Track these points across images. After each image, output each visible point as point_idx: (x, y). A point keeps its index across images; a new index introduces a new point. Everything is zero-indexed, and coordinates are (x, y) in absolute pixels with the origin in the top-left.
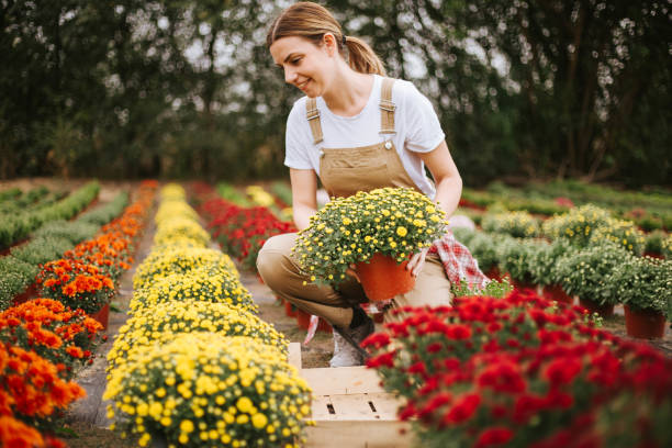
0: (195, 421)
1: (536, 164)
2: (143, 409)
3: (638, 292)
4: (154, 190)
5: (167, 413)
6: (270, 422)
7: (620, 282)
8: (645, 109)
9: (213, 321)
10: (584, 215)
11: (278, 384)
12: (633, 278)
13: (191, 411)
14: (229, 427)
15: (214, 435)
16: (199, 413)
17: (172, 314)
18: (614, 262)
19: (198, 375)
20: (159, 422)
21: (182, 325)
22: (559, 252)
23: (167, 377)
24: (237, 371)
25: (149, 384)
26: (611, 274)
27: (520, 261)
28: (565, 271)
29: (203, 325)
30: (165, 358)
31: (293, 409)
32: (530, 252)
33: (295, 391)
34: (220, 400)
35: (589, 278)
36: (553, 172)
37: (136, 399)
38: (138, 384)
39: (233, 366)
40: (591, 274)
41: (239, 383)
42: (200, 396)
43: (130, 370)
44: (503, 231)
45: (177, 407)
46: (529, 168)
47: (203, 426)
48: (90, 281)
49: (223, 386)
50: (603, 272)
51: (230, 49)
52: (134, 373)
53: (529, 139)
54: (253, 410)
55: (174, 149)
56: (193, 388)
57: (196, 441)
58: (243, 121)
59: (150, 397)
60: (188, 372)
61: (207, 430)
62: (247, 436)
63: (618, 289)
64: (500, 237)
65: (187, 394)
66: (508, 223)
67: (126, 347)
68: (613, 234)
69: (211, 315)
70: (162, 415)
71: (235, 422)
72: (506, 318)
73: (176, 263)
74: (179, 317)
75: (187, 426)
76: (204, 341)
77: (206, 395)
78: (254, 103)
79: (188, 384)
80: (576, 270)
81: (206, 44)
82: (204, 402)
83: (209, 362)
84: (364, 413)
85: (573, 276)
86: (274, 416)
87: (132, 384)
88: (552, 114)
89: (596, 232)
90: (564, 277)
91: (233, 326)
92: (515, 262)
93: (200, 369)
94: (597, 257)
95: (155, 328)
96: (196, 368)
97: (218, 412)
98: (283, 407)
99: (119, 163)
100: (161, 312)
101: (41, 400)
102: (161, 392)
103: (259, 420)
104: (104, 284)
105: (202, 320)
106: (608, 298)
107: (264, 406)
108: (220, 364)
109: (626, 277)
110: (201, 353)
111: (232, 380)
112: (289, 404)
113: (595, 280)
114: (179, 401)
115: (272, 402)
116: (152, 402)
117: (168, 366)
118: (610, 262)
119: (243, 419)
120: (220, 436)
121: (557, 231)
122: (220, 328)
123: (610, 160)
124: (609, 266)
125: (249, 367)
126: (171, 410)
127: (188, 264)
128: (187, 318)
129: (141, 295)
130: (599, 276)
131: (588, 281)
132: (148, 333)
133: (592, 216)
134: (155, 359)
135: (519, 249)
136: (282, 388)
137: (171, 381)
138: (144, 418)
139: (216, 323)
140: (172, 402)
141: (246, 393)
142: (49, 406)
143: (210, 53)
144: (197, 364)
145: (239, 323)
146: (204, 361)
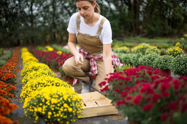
0: (52, 111)
1: (125, 33)
2: (36, 110)
3: (163, 65)
4: (19, 49)
5: (43, 110)
6: (73, 110)
7: (158, 63)
8: (153, 16)
9: (50, 83)
10: (143, 46)
11: (74, 98)
12: (161, 61)
13: (51, 109)
14: (62, 112)
15: (58, 115)
16: (53, 109)
17: (38, 82)
18: (155, 58)
19: (51, 98)
20: (41, 113)
21: (42, 85)
22: (139, 56)
23: (42, 100)
24: (62, 96)
25: (37, 102)
26: (155, 61)
27: (128, 60)
28: (142, 61)
29: (48, 84)
30: (41, 94)
31: (79, 105)
32: (130, 57)
33: (79, 100)
34: (59, 105)
35: (149, 62)
36: (130, 35)
37: (33, 107)
38: (33, 103)
39: (61, 95)
40: (149, 61)
41: (63, 99)
42: (53, 104)
43: (30, 99)
44: (121, 52)
45: (46, 108)
46: (123, 35)
47: (54, 113)
48: (9, 75)
49: (59, 101)
50: (152, 61)
51: (37, 8)
52: (31, 100)
53: (122, 27)
54: (68, 107)
55: (23, 38)
56: (50, 102)
57: (53, 117)
58: (42, 28)
59: (38, 106)
60: (48, 98)
61: (56, 114)
62: (67, 114)
63: (157, 65)
64: (121, 54)
65: (49, 104)
66: (121, 50)
67: (26, 93)
68: (151, 50)
69: (50, 81)
70: (42, 111)
71: (63, 111)
72: (140, 74)
73: (33, 68)
74: (41, 82)
75: (50, 113)
76: (51, 88)
77: (54, 104)
78: (45, 23)
79: (49, 101)
80: (145, 60)
81: (30, 7)
82: (54, 106)
83: (54, 94)
84: (94, 105)
85: (144, 62)
86: (74, 108)
87: (32, 103)
88: (128, 19)
89: (147, 50)
90: (141, 63)
91: (56, 84)
92: (126, 60)
93: (51, 96)
94: (150, 57)
95: (34, 86)
96: (50, 96)
97: (58, 108)
98: (76, 105)
99: (8, 43)
100: (35, 82)
101: (6, 110)
102: (41, 104)
103: (70, 110)
104: (13, 76)
105: (47, 83)
106: (154, 68)
107: (71, 105)
108: (57, 94)
109: (160, 61)
110: (51, 92)
111: (61, 99)
112: (78, 104)
113: (150, 63)
114: (47, 106)
115: (73, 104)
116: (38, 107)
117: (42, 97)
118: (154, 58)
119: (65, 110)
120: (60, 115)
121: (135, 51)
122: (53, 85)
123: (145, 31)
124: (154, 59)
125: (65, 95)
126: (45, 109)
127: (36, 68)
128: (43, 83)
129: (25, 78)
130: (151, 62)
131: (148, 63)
132: (32, 88)
133: (145, 46)
134: (38, 95)
135: (127, 56)
136: (75, 100)
137: (43, 101)
138: (36, 112)
139: (52, 83)
140: (44, 107)
141: (66, 102)
142: (9, 111)
143: (31, 10)
144: (50, 95)
145: (58, 83)
146: (52, 94)
